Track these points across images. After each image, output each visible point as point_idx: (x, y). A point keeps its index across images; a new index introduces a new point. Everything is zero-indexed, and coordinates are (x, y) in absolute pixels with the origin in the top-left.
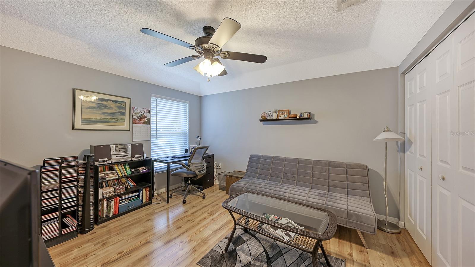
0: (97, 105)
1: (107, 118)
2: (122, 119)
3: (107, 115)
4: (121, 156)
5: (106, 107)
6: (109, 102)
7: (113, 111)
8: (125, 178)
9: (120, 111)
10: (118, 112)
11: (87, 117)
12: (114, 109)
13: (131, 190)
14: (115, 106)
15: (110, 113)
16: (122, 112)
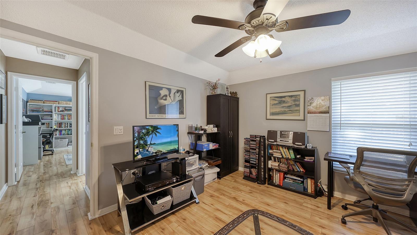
0: (278, 101)
1: (285, 111)
2: (297, 110)
3: (285, 108)
4: (285, 141)
5: (284, 102)
6: (286, 97)
7: (290, 104)
8: (293, 161)
9: (295, 104)
10: (294, 105)
11: (274, 110)
12: (290, 103)
13: (298, 173)
14: (291, 100)
15: (287, 107)
16: (297, 104)
